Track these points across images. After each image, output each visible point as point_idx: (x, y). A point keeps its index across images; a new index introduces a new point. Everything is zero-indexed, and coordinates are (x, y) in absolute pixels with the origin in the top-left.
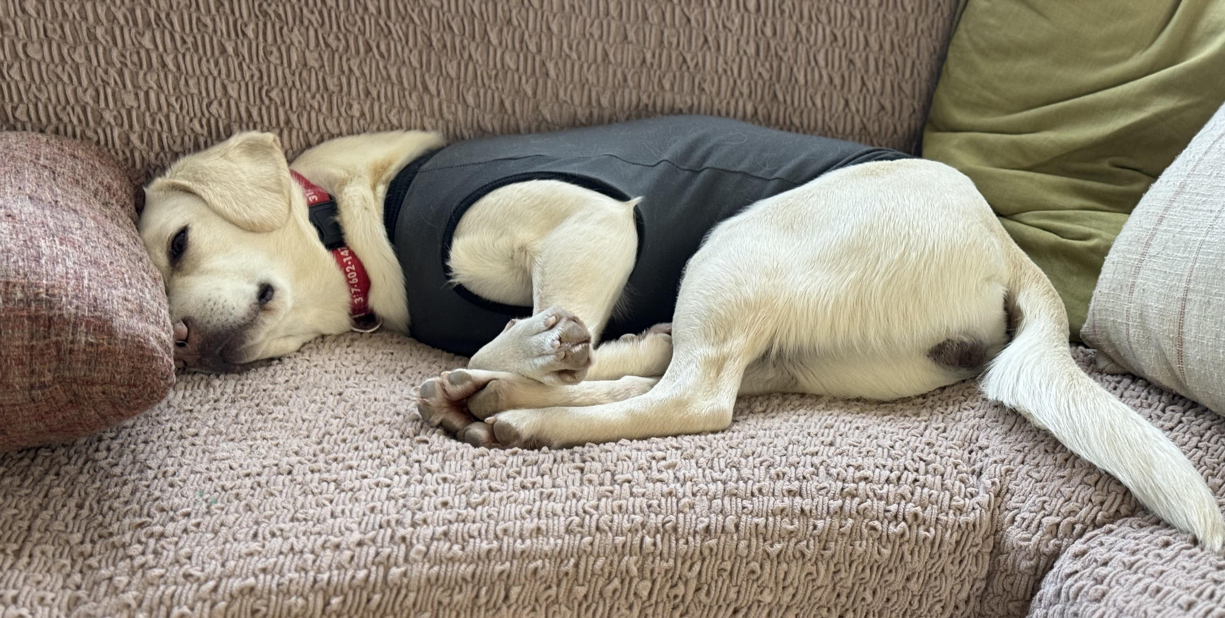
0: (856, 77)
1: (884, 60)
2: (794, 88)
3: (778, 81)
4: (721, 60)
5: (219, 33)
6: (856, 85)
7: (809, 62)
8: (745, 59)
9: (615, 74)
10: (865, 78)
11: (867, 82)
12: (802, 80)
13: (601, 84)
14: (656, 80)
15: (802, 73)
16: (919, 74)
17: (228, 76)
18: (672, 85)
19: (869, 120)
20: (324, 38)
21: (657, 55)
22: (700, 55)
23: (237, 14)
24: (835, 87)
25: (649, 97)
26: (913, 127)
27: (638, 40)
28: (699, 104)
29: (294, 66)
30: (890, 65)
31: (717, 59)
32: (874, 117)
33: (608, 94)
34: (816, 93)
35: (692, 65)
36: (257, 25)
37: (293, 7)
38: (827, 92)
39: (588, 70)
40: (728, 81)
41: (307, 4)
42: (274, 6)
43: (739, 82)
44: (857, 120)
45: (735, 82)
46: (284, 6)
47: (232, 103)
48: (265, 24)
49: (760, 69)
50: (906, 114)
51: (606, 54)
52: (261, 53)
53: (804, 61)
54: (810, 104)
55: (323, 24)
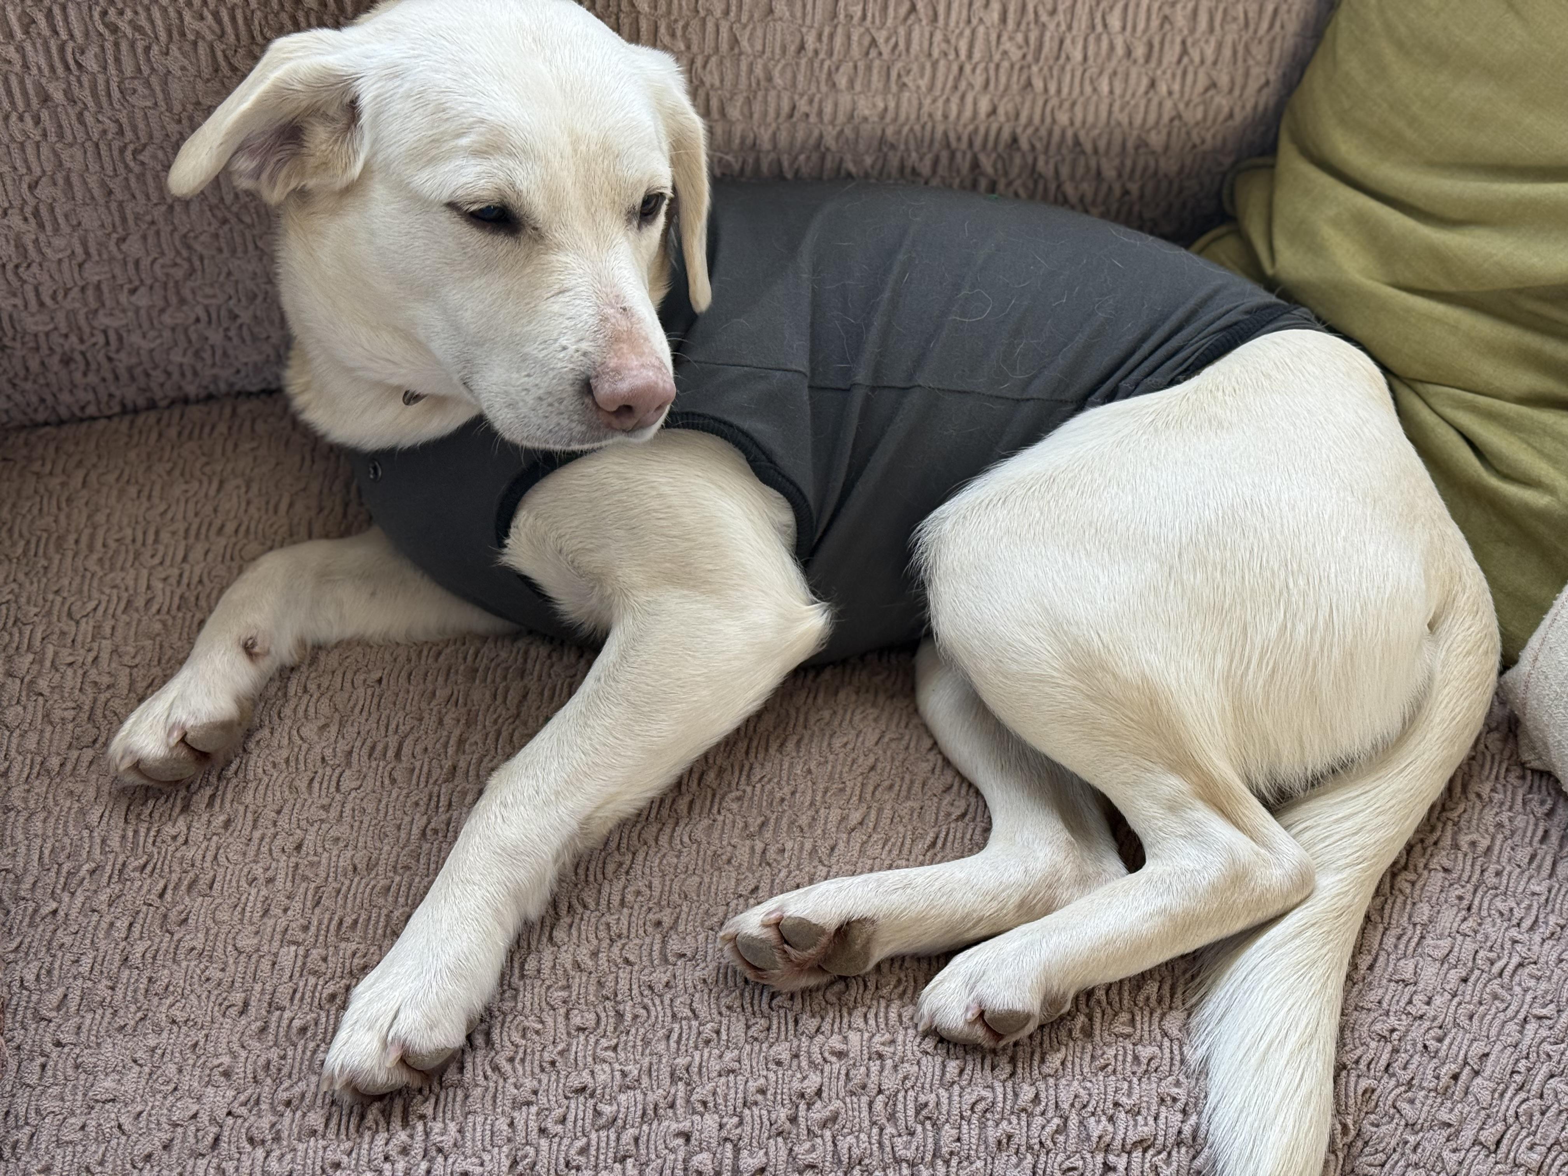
0: (1172, 42)
1: (1225, 11)
2: (1063, 69)
3: (1037, 60)
4: (938, 36)
5: (34, 71)
6: (1171, 54)
7: (1093, 27)
8: (981, 30)
9: (751, 70)
10: (1189, 41)
11: (1191, 50)
12: (1078, 56)
13: (728, 84)
14: (824, 76)
15: (1080, 46)
16: (1282, 27)
17: (61, 136)
18: (851, 83)
19: (1187, 104)
20: (226, 57)
21: (825, 39)
22: (902, 31)
23: (64, 36)
24: (1135, 62)
25: (811, 101)
26: (1261, 108)
27: (793, 15)
28: (898, 107)
29: (177, 108)
30: (1235, 19)
31: (932, 35)
32: (1196, 99)
33: (740, 100)
34: (1101, 73)
35: (886, 50)
36: (102, 48)
37: (164, 10)
38: (1121, 70)
39: (704, 67)
40: (949, 69)
41: (189, 4)
42: (129, 14)
43: (968, 68)
44: (1168, 104)
45: (961, 69)
46: (148, 9)
47: (75, 179)
48: (117, 45)
49: (1007, 45)
50: (1253, 85)
51: (735, 41)
52: (116, 94)
53: (1083, 26)
54: (1088, 89)
55: (222, 35)
